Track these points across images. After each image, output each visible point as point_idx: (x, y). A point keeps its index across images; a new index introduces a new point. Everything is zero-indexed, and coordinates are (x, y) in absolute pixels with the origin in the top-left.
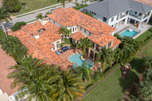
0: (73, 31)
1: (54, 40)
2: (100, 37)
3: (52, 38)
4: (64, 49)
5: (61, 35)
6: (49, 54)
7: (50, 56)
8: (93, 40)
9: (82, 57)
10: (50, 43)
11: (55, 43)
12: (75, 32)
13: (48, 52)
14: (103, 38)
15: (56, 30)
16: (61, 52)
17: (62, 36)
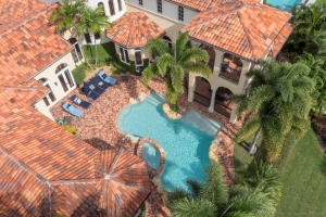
0: (113, 12)
1: (42, 61)
2: (235, 22)
3: (30, 55)
4: (91, 91)
5: (67, 35)
6: (27, 141)
7: (34, 149)
8: (209, 38)
9: (166, 108)
10: (24, 81)
11: (50, 74)
12: (118, 15)
13: (21, 125)
14: (247, 23)
15: (40, 20)
16: (85, 105)
17: (72, 40)
